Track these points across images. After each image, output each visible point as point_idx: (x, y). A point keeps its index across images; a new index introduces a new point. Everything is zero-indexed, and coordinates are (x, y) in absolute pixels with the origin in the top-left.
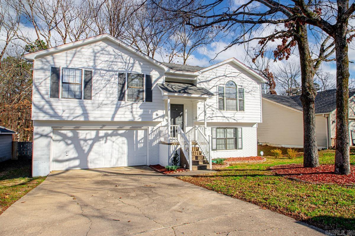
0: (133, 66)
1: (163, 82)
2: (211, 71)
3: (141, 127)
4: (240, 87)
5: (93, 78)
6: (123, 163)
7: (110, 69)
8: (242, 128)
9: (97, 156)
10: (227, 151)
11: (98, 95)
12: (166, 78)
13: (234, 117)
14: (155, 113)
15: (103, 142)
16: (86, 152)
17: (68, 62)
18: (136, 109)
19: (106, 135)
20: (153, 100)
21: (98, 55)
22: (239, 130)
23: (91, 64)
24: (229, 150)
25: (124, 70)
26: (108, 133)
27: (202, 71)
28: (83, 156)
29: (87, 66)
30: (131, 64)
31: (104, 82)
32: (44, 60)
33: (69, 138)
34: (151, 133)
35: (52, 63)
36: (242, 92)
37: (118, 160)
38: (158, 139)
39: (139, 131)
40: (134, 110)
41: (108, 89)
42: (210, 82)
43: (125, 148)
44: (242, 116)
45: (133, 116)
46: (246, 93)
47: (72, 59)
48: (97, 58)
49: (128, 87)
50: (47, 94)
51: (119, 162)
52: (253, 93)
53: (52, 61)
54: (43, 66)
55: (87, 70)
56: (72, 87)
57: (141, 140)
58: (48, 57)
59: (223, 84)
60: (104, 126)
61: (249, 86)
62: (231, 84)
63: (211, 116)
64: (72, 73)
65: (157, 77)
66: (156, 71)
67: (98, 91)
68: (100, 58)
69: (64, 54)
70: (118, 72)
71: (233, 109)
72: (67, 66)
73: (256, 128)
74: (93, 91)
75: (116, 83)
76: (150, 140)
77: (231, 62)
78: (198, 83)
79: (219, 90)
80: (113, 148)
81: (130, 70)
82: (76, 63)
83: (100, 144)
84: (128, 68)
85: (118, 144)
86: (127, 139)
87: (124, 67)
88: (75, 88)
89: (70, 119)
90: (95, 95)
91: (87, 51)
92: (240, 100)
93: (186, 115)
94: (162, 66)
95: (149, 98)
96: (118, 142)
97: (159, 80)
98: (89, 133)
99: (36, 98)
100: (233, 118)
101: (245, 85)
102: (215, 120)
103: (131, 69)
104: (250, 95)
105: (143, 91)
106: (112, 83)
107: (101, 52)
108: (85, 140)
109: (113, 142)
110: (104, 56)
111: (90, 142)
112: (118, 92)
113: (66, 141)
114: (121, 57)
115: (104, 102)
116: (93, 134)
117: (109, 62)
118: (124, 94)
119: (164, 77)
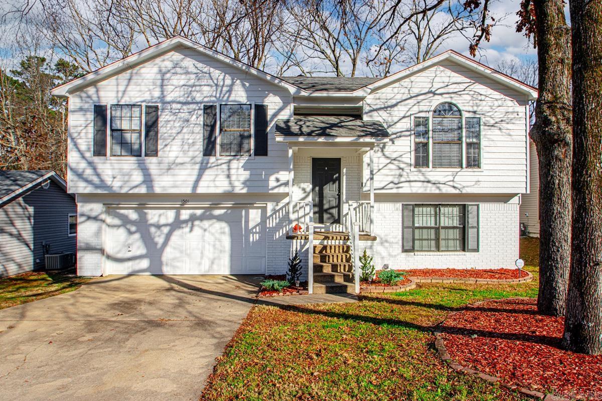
0: (230, 91)
1: (291, 116)
2: (397, 85)
3: (253, 204)
4: (471, 115)
5: (160, 119)
6: (224, 268)
7: (189, 99)
8: (478, 206)
9: (178, 255)
10: (438, 253)
11: (167, 149)
12: (295, 109)
13: (453, 181)
14: (273, 178)
15: (187, 229)
16: (159, 246)
17: (120, 95)
18: (237, 171)
19: (193, 218)
20: (269, 153)
21: (168, 76)
22: (472, 210)
23: (157, 94)
24: (443, 253)
25: (214, 99)
26: (195, 215)
27: (371, 87)
28: (154, 252)
29: (149, 98)
30: (227, 86)
31: (179, 124)
32: (84, 95)
33: (133, 223)
34: (272, 215)
35: (95, 98)
36: (475, 125)
37: (213, 263)
38: (286, 226)
39: (251, 211)
40: (233, 172)
41: (186, 137)
42: (396, 108)
43: (226, 241)
44: (476, 179)
45: (230, 183)
46: (486, 128)
47: (126, 88)
48: (166, 82)
49: (221, 130)
50: (89, 150)
51: (215, 267)
52: (504, 125)
53: (95, 96)
54: (82, 104)
55: (150, 104)
56: (128, 136)
57: (255, 227)
58: (89, 89)
59: (426, 111)
60: (185, 202)
61: (497, 110)
62: (449, 109)
63: (396, 181)
64: (126, 112)
65: (277, 108)
66: (275, 95)
67: (169, 140)
68: (171, 82)
69: (113, 80)
70: (203, 105)
71: (450, 165)
72: (119, 102)
73: (518, 206)
74: (160, 142)
75: (200, 124)
76: (269, 228)
77: (447, 60)
78: (366, 113)
79: (418, 125)
80: (204, 241)
81: (225, 98)
82: (132, 94)
83: (183, 233)
84: (222, 96)
85: (213, 234)
86: (230, 226)
87: (214, 94)
88: (131, 138)
89: (124, 191)
90: (163, 148)
91: (149, 72)
92: (469, 145)
93: (344, 179)
94: (283, 84)
95: (262, 149)
96: (212, 230)
97: (282, 113)
98: (163, 213)
99: (73, 158)
100: (451, 183)
101: (484, 107)
102: (406, 189)
103: (227, 95)
104: (498, 132)
105: (250, 136)
106: (191, 126)
107: (173, 71)
108: (158, 227)
109: (205, 230)
110: (178, 76)
111: (166, 230)
112: (204, 140)
113: (128, 226)
114: (207, 75)
115: (179, 160)
116: (170, 216)
117: (186, 87)
118: (214, 142)
119: (291, 108)
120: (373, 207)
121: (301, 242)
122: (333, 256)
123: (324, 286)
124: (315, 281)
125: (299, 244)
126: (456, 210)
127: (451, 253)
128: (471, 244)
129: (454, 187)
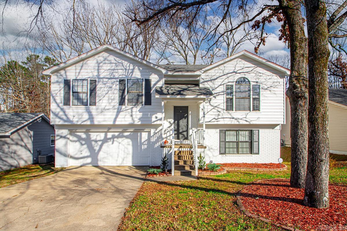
0: (132, 72)
1: (163, 85)
2: (217, 68)
3: (144, 130)
4: (255, 84)
5: (97, 87)
6: (129, 162)
7: (112, 76)
8: (259, 130)
9: (106, 156)
10: (238, 155)
11: (101, 101)
12: (165, 81)
13: (246, 118)
14: (154, 116)
15: (111, 143)
16: (96, 151)
17: (77, 74)
18: (136, 113)
19: (113, 137)
20: (152, 104)
21: (101, 64)
22: (255, 132)
23: (96, 74)
24: (241, 155)
25: (124, 76)
26: (115, 135)
27: (204, 69)
28: (94, 154)
29: (92, 76)
30: (131, 70)
31: (107, 89)
32: (59, 74)
33: (83, 139)
34: (153, 136)
35: (65, 76)
36: (257, 89)
37: (123, 160)
38: (160, 141)
39: (143, 133)
40: (134, 113)
41: (110, 95)
42: (216, 81)
43: (130, 148)
44: (257, 116)
45: (133, 119)
46: (263, 90)
47: (80, 71)
48: (100, 68)
49: (128, 92)
50: (61, 103)
51: (125, 162)
52: (272, 89)
53: (64, 75)
54: (57, 79)
55: (92, 79)
56: (81, 95)
57: (145, 142)
58: (61, 71)
59: (232, 82)
60: (109, 129)
61: (268, 81)
62: (243, 81)
63: (216, 118)
64: (80, 83)
65: (156, 80)
66: (155, 74)
67: (102, 97)
68: (103, 68)
69: (73, 67)
70: (119, 79)
71: (244, 110)
72: (76, 78)
73: (280, 131)
74: (97, 98)
75: (117, 89)
76: (152, 142)
77: (242, 55)
78: (201, 83)
79: (227, 89)
80: (119, 148)
81: (130, 76)
82: (83, 74)
83: (108, 144)
84: (128, 74)
85: (123, 145)
86: (132, 141)
87: (124, 74)
88: (83, 96)
89: (79, 123)
90: (99, 101)
91: (92, 63)
92: (254, 99)
93: (190, 117)
94: (159, 68)
95: (148, 102)
96: (123, 143)
97: (159, 83)
98: (99, 135)
99: (53, 107)
100: (245, 119)
101: (262, 80)
102: (221, 122)
103: (131, 74)
104: (269, 92)
105: (142, 95)
106: (113, 90)
107: (104, 62)
108: (96, 141)
109: (120, 143)
110: (106, 65)
111: (100, 143)
112: (119, 97)
113: (81, 141)
114: (121, 64)
115: (107, 108)
116: (102, 136)
117: (110, 70)
118: (125, 98)
119: (163, 80)
120: (205, 131)
121: (168, 149)
122: (184, 156)
123: (180, 172)
124: (175, 169)
125: (167, 150)
126: (247, 133)
127: (244, 155)
128: (255, 150)
129: (246, 121)
